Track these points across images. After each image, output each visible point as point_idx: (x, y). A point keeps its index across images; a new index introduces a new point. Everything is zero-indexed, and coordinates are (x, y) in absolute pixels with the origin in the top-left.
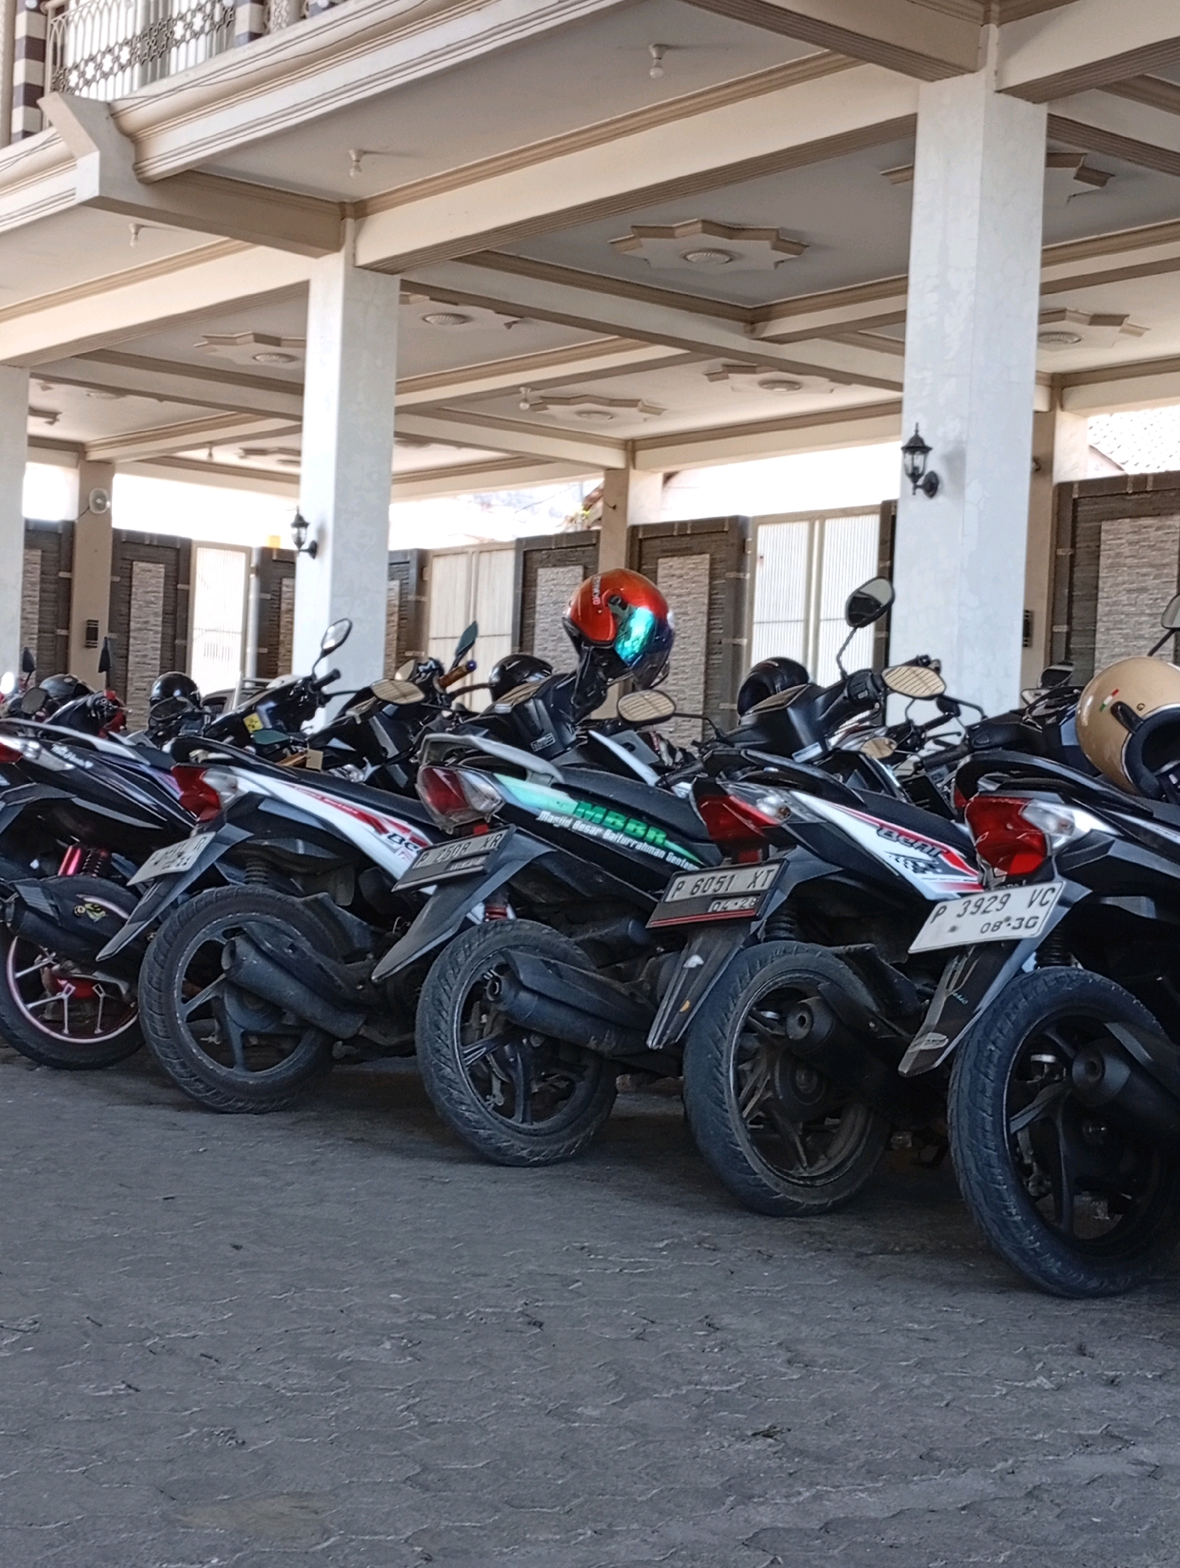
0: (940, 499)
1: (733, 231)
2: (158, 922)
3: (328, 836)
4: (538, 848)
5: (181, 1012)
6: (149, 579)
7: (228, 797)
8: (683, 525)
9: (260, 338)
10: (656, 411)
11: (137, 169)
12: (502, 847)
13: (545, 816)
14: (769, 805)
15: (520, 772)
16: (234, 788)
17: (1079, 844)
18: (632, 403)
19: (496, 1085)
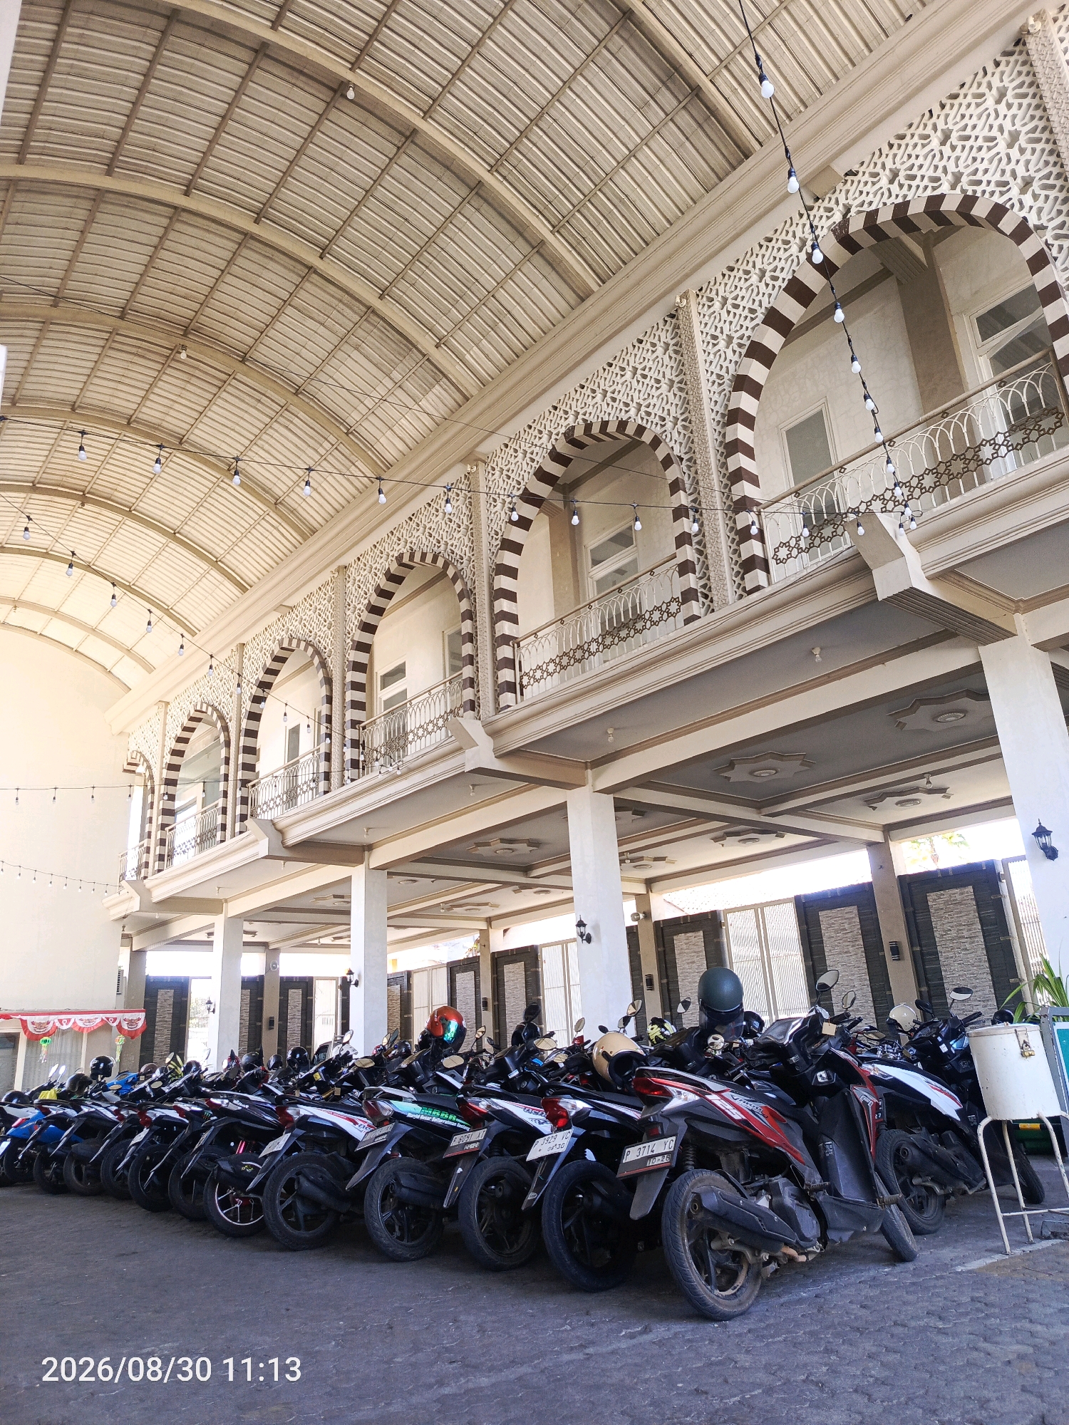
0: (592, 943)
1: (511, 841)
2: (271, 1171)
3: (336, 1129)
4: (406, 1128)
5: (279, 1209)
6: (295, 996)
7: (296, 1117)
8: (512, 950)
9: (335, 896)
10: (496, 906)
11: (283, 843)
12: (393, 1130)
13: (410, 1115)
14: (483, 1105)
15: (400, 1099)
16: (298, 1113)
17: (579, 1113)
18: (486, 904)
19: (397, 1228)
